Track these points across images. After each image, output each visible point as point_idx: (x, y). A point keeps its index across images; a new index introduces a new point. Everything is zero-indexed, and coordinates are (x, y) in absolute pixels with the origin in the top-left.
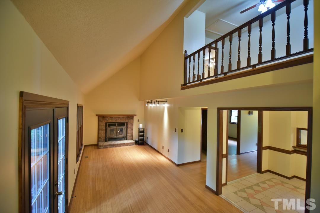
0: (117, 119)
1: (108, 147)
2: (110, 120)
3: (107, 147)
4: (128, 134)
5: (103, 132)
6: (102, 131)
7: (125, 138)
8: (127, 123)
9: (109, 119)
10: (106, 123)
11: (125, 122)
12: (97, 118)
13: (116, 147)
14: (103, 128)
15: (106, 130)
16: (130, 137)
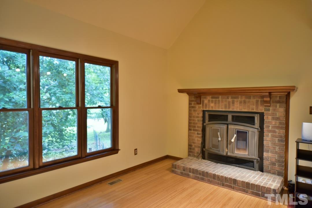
0: (229, 102)
1: (191, 174)
2: (212, 105)
3: (188, 176)
4: (265, 154)
5: (198, 134)
6: (194, 130)
7: (256, 165)
8: (262, 115)
9: (209, 101)
10: (204, 112)
11: (255, 111)
12: (185, 98)
13: (210, 182)
14: (197, 123)
15: (204, 130)
16: (273, 164)
